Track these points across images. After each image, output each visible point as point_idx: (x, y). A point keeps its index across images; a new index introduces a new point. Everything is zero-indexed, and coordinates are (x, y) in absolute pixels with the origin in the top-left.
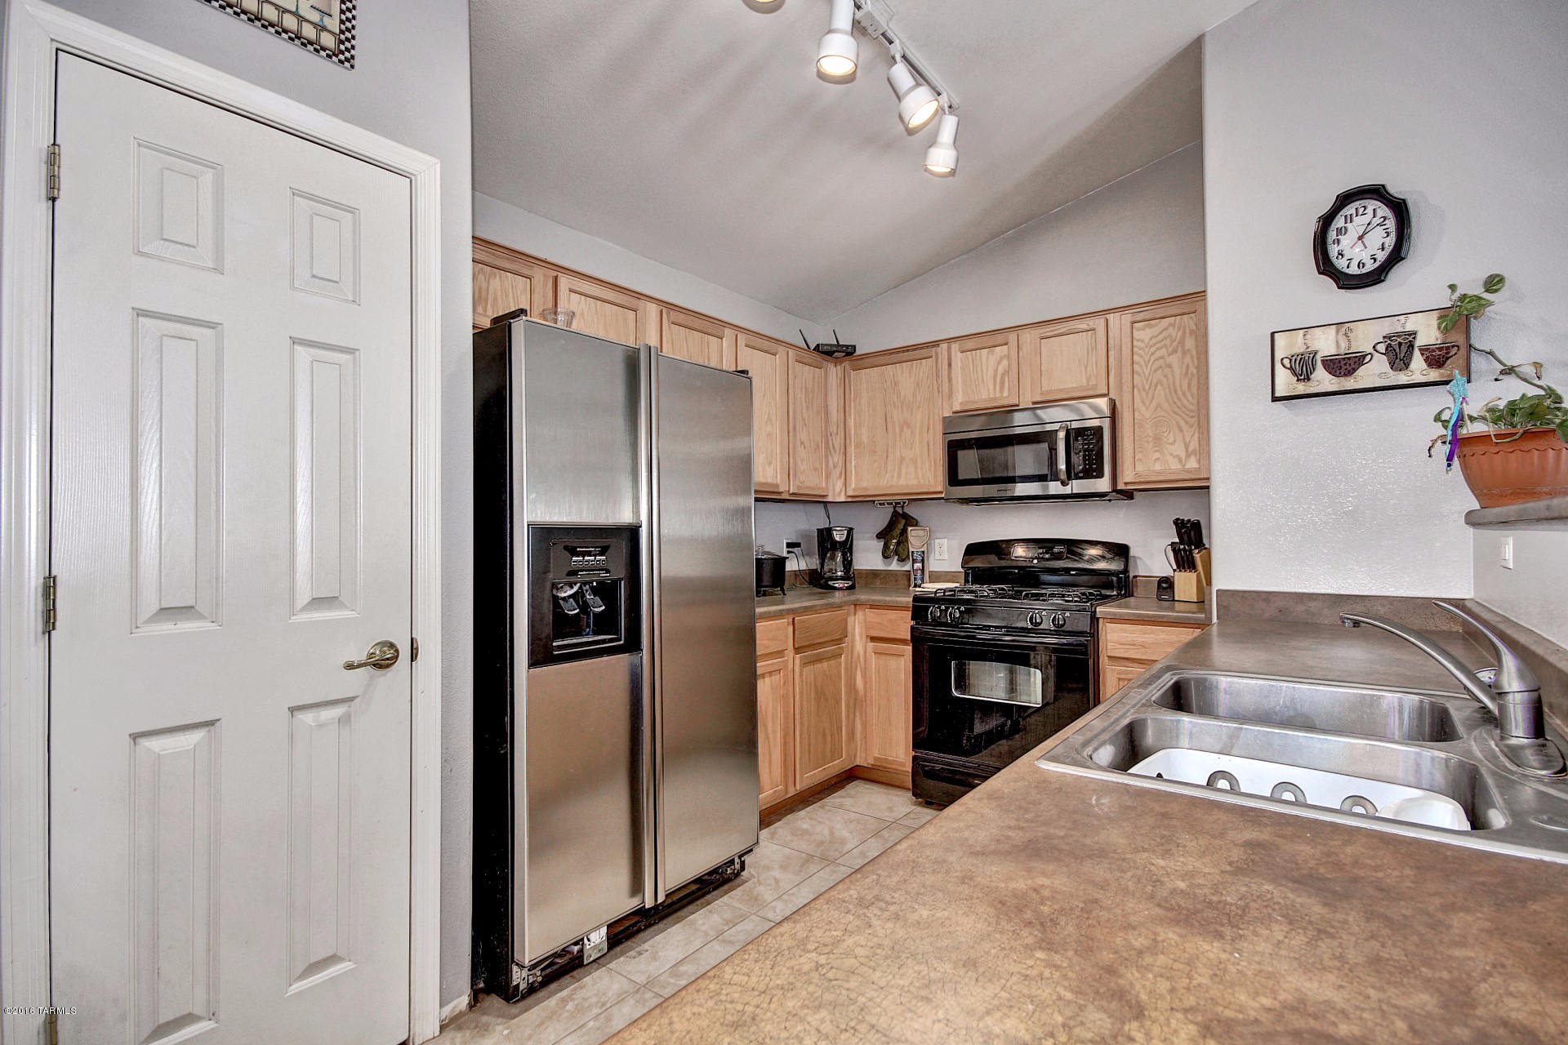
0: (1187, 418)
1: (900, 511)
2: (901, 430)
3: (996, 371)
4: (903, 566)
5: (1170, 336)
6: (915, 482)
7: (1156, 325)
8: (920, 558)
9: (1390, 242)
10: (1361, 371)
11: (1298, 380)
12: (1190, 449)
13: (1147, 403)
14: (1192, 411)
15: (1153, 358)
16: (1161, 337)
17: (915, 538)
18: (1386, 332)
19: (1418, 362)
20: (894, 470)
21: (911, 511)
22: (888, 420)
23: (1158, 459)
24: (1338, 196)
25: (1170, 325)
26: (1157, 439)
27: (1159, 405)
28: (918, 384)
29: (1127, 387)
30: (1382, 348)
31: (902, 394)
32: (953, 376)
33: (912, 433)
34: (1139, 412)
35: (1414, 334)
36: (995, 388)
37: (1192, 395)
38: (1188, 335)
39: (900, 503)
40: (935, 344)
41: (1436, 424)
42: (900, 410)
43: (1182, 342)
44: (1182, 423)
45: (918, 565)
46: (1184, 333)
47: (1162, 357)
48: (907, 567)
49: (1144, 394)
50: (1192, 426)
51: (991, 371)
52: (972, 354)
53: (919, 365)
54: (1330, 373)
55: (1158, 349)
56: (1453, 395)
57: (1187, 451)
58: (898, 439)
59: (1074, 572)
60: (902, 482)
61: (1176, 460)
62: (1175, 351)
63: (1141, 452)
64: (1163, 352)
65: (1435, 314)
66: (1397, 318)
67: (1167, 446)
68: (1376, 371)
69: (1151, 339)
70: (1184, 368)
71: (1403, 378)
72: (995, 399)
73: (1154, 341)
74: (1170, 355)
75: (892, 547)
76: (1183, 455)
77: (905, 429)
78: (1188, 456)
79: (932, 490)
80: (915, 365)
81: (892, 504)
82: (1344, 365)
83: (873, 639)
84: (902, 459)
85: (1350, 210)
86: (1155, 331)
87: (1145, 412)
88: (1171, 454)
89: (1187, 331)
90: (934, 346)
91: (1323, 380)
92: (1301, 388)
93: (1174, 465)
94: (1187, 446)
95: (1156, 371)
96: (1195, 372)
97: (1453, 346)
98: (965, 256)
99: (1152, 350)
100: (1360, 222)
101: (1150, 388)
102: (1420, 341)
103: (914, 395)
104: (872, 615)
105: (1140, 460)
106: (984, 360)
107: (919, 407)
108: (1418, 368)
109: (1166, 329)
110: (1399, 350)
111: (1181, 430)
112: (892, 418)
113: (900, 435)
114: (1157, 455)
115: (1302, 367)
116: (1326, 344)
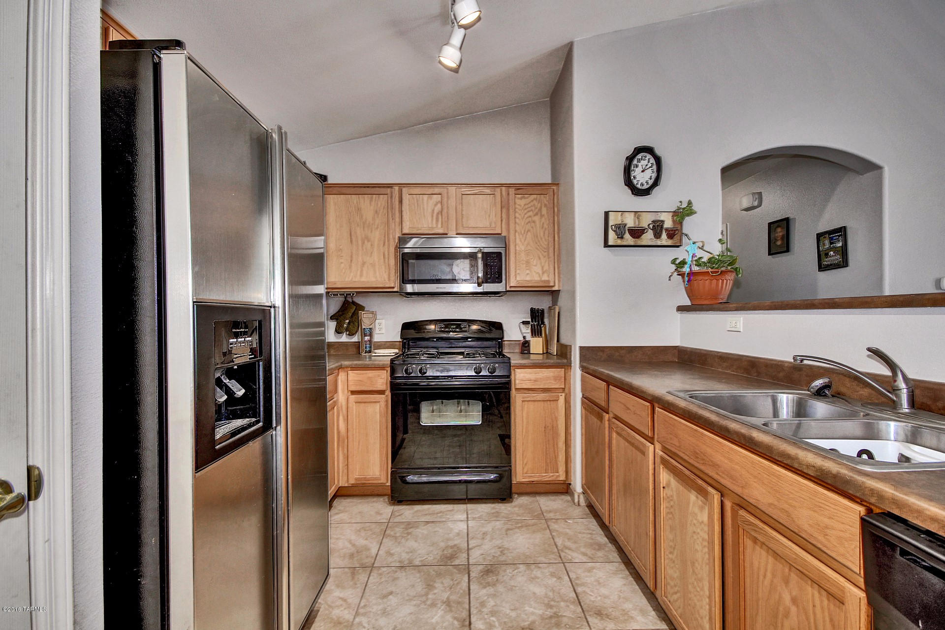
0: (543, 252)
1: (350, 300)
2: (363, 243)
3: (433, 211)
4: (351, 339)
5: (534, 205)
6: (374, 279)
7: (527, 198)
8: (368, 333)
9: (654, 175)
10: (644, 236)
11: (618, 238)
12: (545, 269)
13: (523, 242)
14: (545, 248)
15: (526, 216)
16: (530, 205)
17: (365, 319)
18: (653, 219)
19: (664, 235)
20: (357, 270)
21: (359, 300)
22: (353, 233)
23: (528, 274)
24: (635, 148)
25: (534, 199)
26: (528, 262)
27: (528, 244)
28: (376, 212)
29: (512, 232)
30: (651, 226)
31: (364, 217)
32: (403, 209)
33: (372, 245)
34: (519, 246)
35: (663, 222)
36: (432, 220)
37: (545, 240)
38: (543, 206)
39: (350, 294)
40: (390, 186)
41: (672, 265)
42: (362, 229)
43: (540, 209)
44: (541, 256)
45: (367, 338)
46: (541, 204)
47: (530, 217)
48: (355, 339)
49: (521, 236)
50: (545, 257)
51: (430, 210)
52: (419, 197)
53: (377, 198)
54: (631, 236)
55: (528, 211)
56: (688, 252)
57: (543, 269)
58: (360, 248)
59: (470, 340)
60: (363, 279)
61: (538, 275)
62: (537, 214)
63: (519, 269)
64: (531, 213)
65: (671, 214)
66: (657, 213)
67: (533, 267)
68: (648, 237)
69: (525, 205)
70: (542, 224)
71: (659, 243)
72: (432, 228)
73: (526, 207)
74: (535, 215)
75: (345, 325)
76: (541, 272)
77: (366, 242)
78: (543, 273)
79: (387, 286)
80: (374, 198)
81: (344, 294)
82: (637, 233)
83: (353, 393)
84: (364, 263)
85: (639, 156)
86: (528, 201)
87: (521, 247)
88: (535, 272)
89: (543, 204)
90: (388, 187)
91: (628, 239)
92: (619, 242)
93: (537, 278)
94: (543, 267)
95: (527, 224)
96: (547, 227)
97: (676, 230)
98: (399, 131)
99: (526, 211)
100: (644, 163)
101: (524, 233)
102: (666, 226)
103: (374, 219)
104: (353, 375)
105: (519, 274)
106: (425, 204)
107: (377, 228)
108: (664, 239)
109: (532, 201)
110: (657, 228)
111: (540, 258)
112: (356, 233)
113: (362, 246)
114: (528, 272)
115: (620, 230)
116: (630, 221)
